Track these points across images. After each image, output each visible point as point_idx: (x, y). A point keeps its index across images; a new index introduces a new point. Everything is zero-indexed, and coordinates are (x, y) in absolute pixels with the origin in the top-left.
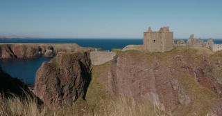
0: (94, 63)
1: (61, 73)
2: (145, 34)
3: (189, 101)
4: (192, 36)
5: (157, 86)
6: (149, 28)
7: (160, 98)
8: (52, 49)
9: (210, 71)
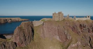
0: (35, 26)
1: (25, 31)
2: (53, 14)
3: (71, 38)
4: (68, 15)
5: (58, 33)
6: (55, 12)
7: (59, 37)
8: (11, 20)
9: (77, 27)
